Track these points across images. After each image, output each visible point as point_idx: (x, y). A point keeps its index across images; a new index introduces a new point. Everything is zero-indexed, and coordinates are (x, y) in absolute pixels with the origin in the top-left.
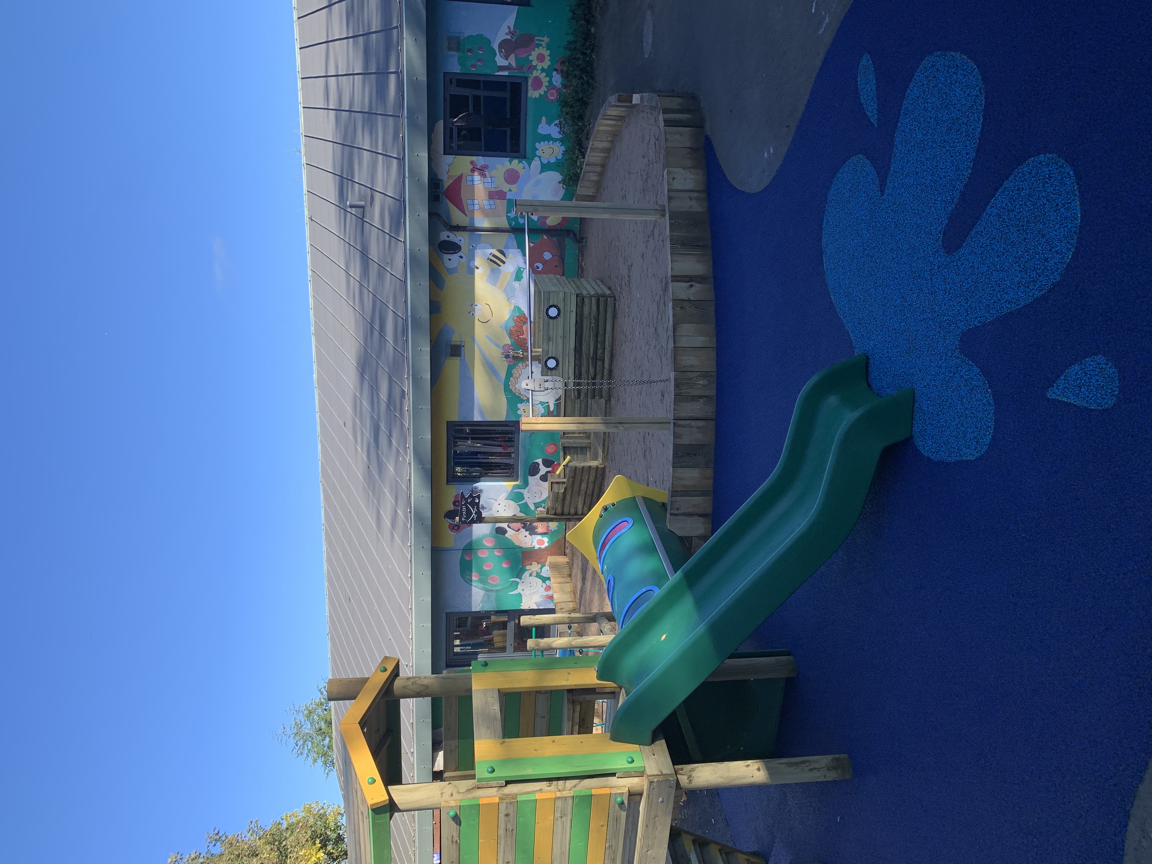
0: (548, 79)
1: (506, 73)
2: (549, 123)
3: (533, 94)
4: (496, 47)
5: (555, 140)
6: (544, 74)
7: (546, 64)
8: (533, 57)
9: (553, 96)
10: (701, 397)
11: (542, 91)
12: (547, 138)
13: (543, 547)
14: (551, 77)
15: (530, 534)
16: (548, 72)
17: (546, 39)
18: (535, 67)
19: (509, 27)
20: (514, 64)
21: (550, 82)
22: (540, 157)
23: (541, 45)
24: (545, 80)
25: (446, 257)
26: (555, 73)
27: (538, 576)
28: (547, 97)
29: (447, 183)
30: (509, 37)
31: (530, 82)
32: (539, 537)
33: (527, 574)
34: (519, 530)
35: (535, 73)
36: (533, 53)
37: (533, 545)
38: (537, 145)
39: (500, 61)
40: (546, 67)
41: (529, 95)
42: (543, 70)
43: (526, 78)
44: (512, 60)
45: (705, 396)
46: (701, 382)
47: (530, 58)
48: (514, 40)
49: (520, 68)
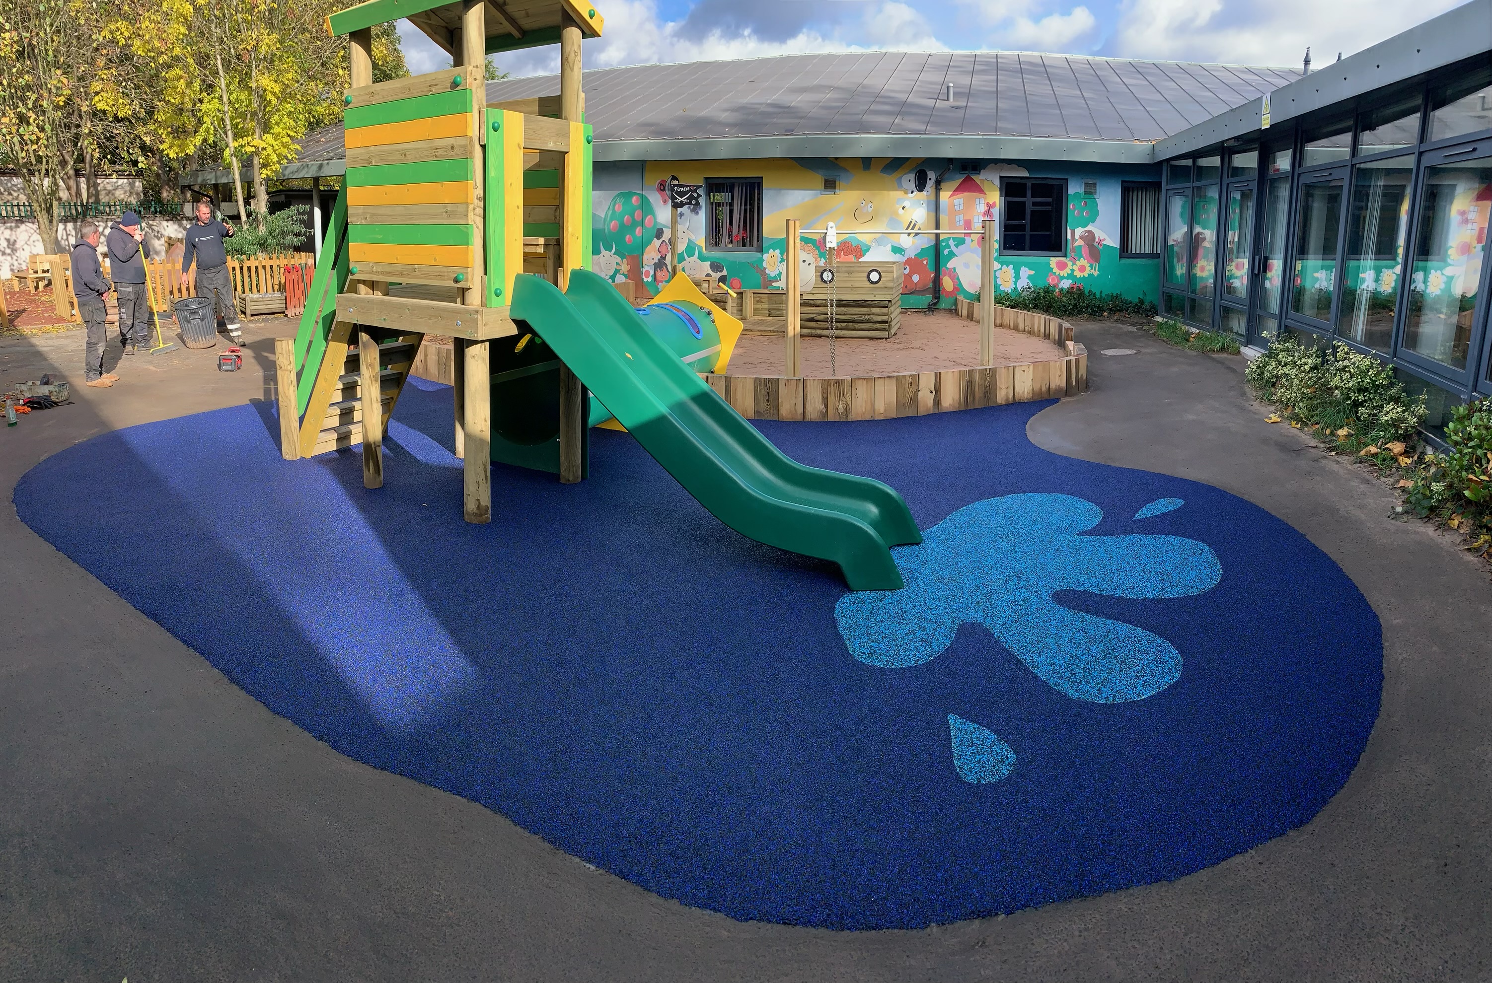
0: (1066, 275)
1: (1069, 237)
2: (1029, 277)
3: (1053, 261)
4: (1089, 228)
5: (1016, 284)
6: (1070, 272)
7: (1078, 274)
8: (1083, 262)
9: (1051, 281)
10: (826, 406)
11: (1055, 270)
12: (1017, 277)
13: (643, 276)
14: (1068, 278)
15: (655, 264)
16: (1071, 276)
17: (1096, 273)
18: (1074, 263)
19: (1104, 240)
20: (1076, 244)
21: (1063, 278)
22: (1001, 269)
23: (1092, 269)
24: (1064, 273)
25: (912, 176)
26: (1070, 281)
27: (617, 271)
28: (1051, 275)
29: (978, 178)
30: (1097, 240)
31: (1063, 259)
32: (652, 273)
33: (619, 260)
34: (660, 252)
35: (1070, 263)
36: (1086, 261)
37: (646, 267)
38: (1011, 266)
39: (1079, 231)
40: (1075, 273)
41: (1052, 259)
42: (1073, 271)
43: (1066, 256)
44: (1079, 243)
45: (827, 411)
46: (841, 406)
47: (1082, 259)
48: (1096, 244)
49: (1074, 249)
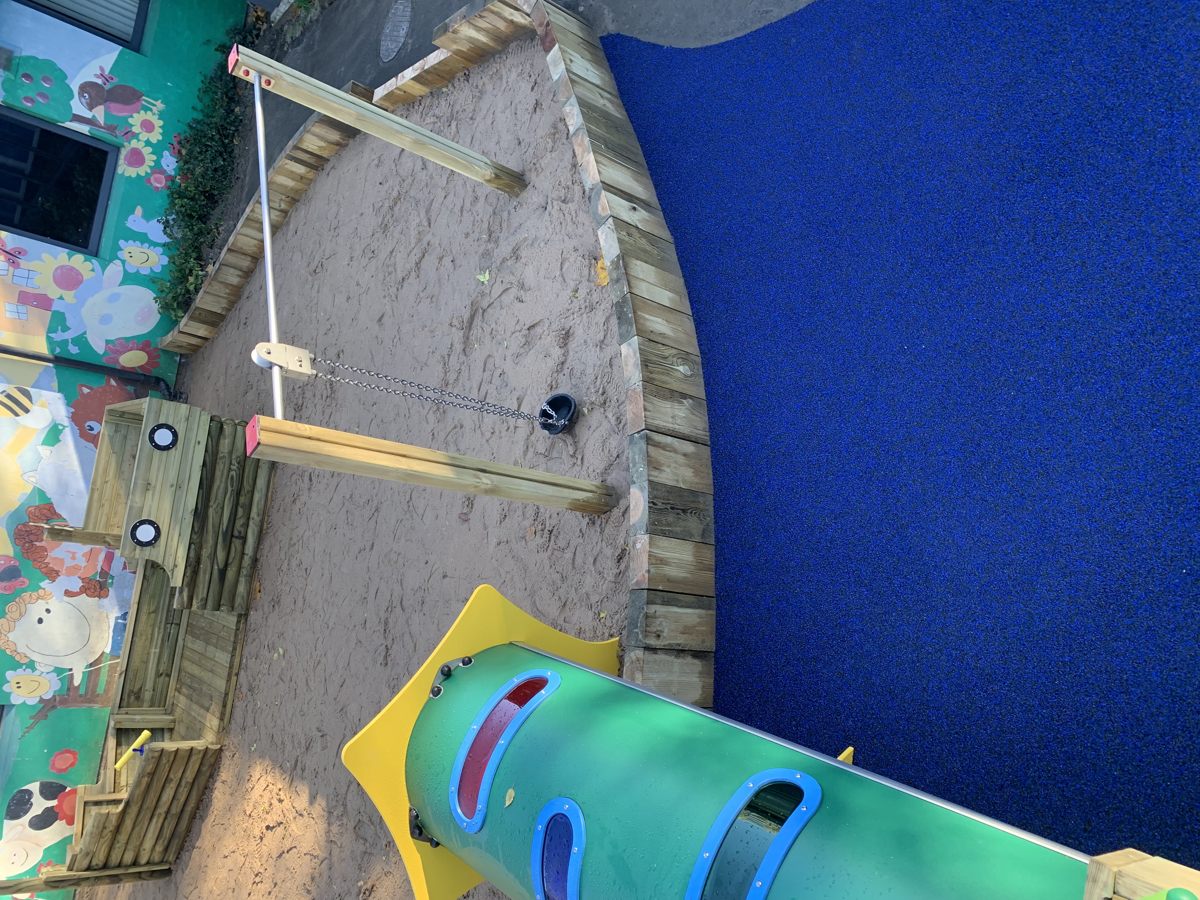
0: (154, 157)
1: (84, 129)
2: (147, 217)
3: (126, 170)
4: (75, 88)
6: (150, 149)
7: (156, 136)
8: (136, 120)
9: (160, 182)
10: (684, 396)
11: (143, 170)
12: (142, 238)
14: (160, 156)
16: (157, 149)
18: (135, 136)
19: (102, 69)
20: (101, 121)
21: (157, 162)
22: (123, 262)
24: (150, 159)
28: (148, 180)
30: (99, 81)
31: (124, 153)
35: (134, 143)
38: (121, 242)
39: (78, 107)
40: (154, 141)
41: (120, 170)
42: (148, 143)
43: (118, 149)
44: (99, 113)
45: (691, 397)
46: (681, 368)
49: (111, 129)
